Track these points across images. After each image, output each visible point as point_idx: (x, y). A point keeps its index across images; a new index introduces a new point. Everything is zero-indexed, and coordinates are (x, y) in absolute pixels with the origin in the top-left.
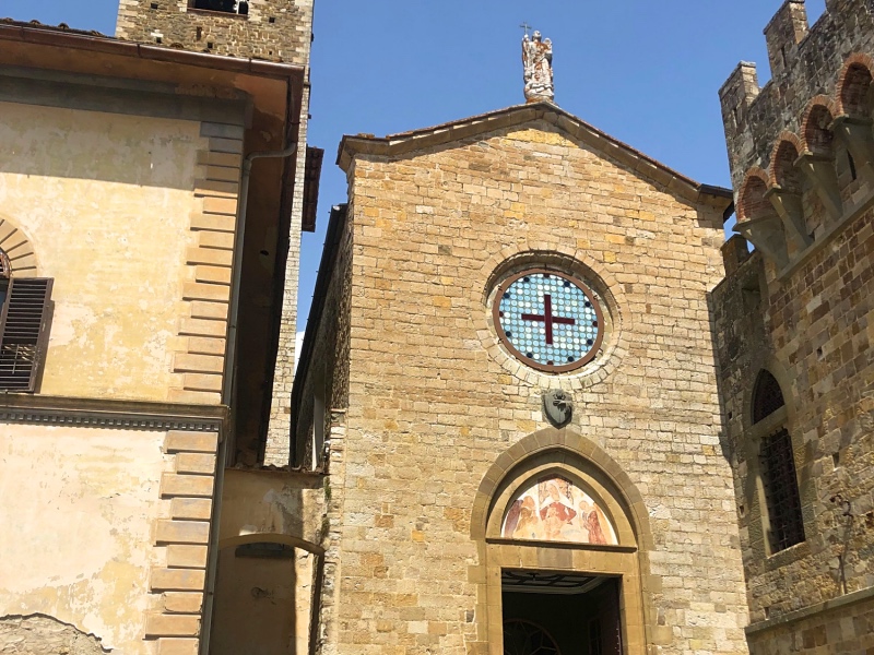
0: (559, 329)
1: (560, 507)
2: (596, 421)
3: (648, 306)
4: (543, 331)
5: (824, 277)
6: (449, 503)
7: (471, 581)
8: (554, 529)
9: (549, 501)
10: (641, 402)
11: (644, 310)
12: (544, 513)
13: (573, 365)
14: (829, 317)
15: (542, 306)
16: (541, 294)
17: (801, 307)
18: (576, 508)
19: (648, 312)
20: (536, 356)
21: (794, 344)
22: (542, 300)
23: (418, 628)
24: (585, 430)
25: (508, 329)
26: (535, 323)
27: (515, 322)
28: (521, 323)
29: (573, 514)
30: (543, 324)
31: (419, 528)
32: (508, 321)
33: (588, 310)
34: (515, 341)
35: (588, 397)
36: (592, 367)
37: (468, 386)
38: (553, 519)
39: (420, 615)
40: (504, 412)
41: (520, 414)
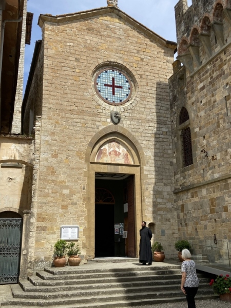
0: (117, 90)
1: (115, 152)
2: (128, 122)
3: (147, 83)
4: (111, 90)
5: (204, 77)
6: (77, 150)
7: (84, 176)
8: (113, 159)
9: (112, 149)
10: (144, 116)
11: (146, 84)
12: (110, 153)
13: (121, 103)
14: (205, 91)
15: (112, 81)
16: (111, 77)
17: (197, 87)
18: (121, 152)
19: (147, 85)
20: (109, 99)
21: (194, 99)
22: (111, 79)
23: (66, 192)
24: (125, 126)
25: (99, 89)
26: (109, 88)
27: (102, 87)
28: (104, 87)
29: (120, 154)
30: (112, 88)
31: (67, 158)
32: (99, 86)
33: (127, 84)
34: (102, 94)
35: (126, 114)
36: (128, 104)
37: (85, 109)
38: (113, 156)
39: (67, 187)
40: (98, 119)
41: (103, 119)
